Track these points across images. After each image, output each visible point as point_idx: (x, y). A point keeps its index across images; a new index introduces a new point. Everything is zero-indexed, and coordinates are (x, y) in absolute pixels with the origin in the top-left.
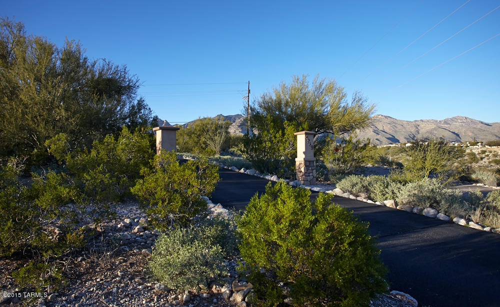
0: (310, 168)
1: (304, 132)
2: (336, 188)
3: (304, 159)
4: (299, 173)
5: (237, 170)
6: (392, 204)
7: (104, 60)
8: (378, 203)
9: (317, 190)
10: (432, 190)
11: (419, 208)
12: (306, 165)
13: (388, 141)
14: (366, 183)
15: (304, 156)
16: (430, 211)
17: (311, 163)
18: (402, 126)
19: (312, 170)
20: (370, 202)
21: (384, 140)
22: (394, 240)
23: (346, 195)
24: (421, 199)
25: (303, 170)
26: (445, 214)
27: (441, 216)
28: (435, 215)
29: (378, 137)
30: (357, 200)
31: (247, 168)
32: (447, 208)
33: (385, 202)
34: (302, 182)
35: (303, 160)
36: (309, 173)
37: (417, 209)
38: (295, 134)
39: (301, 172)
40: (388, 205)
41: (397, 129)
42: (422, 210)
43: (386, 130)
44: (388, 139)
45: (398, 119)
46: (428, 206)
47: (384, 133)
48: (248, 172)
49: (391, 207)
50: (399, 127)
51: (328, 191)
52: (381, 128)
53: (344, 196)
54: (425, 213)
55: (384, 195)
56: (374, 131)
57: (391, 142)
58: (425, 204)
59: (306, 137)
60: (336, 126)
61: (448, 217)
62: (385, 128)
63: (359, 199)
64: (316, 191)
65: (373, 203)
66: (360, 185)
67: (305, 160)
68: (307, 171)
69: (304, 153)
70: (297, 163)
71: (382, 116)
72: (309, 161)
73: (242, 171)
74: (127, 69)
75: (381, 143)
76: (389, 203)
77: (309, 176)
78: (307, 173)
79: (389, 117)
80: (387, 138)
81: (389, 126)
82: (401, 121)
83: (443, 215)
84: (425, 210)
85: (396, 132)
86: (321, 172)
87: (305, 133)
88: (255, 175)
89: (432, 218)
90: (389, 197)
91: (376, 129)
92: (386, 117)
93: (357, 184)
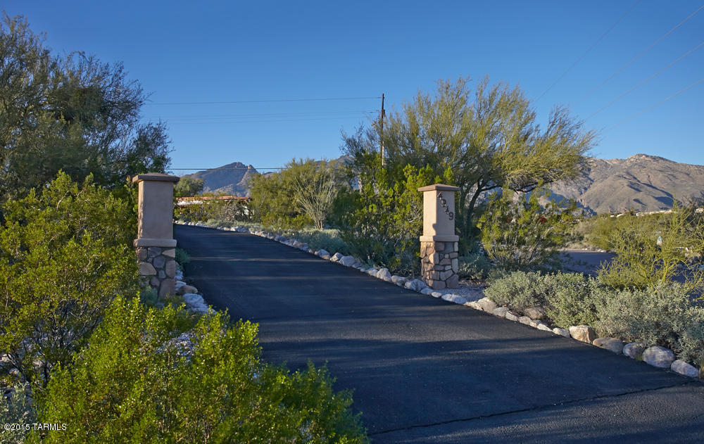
0: (447, 256)
1: (433, 187)
2: (484, 296)
3: (434, 237)
4: (426, 266)
5: (326, 257)
6: (584, 335)
7: (82, 54)
8: (556, 331)
9: (451, 300)
10: (666, 308)
11: (635, 346)
12: (438, 251)
13: (659, 203)
14: (540, 289)
15: (433, 233)
16: (657, 355)
17: (450, 245)
18: (688, 175)
19: (451, 259)
20: (542, 327)
21: (650, 201)
22: (530, 423)
23: (499, 312)
24: (637, 328)
25: (431, 258)
26: (691, 363)
27: (681, 366)
28: (669, 363)
29: (639, 196)
30: (518, 322)
31: (343, 252)
32: (695, 349)
33: (572, 329)
34: (430, 283)
35: (432, 240)
36: (445, 266)
37: (631, 348)
38: (419, 189)
39: (429, 262)
40: (576, 337)
41: (677, 182)
42: (641, 351)
43: (655, 182)
44: (660, 199)
45: (679, 162)
46: (654, 342)
47: (648, 188)
48: (344, 261)
49: (581, 340)
50: (681, 177)
51: (469, 301)
52: (645, 180)
53: (496, 314)
54: (647, 357)
55: (574, 314)
56: (631, 186)
57: (665, 206)
58: (647, 338)
59: (439, 197)
60: (512, 174)
61: (695, 370)
62: (651, 180)
63: (523, 320)
64: (448, 302)
65: (549, 330)
66: (528, 293)
67: (437, 241)
68: (440, 261)
69: (435, 226)
70: (423, 246)
71: (647, 156)
72: (445, 243)
73: (335, 258)
74: (123, 71)
75: (644, 207)
76: (578, 332)
77: (444, 271)
78: (440, 267)
79: (662, 159)
80: (657, 198)
81: (661, 175)
82: (685, 165)
83: (684, 364)
84: (648, 351)
85: (674, 185)
86: (475, 263)
87: (437, 187)
88: (353, 266)
89: (661, 369)
90: (583, 319)
91: (634, 181)
92: (654, 158)
93: (522, 289)
